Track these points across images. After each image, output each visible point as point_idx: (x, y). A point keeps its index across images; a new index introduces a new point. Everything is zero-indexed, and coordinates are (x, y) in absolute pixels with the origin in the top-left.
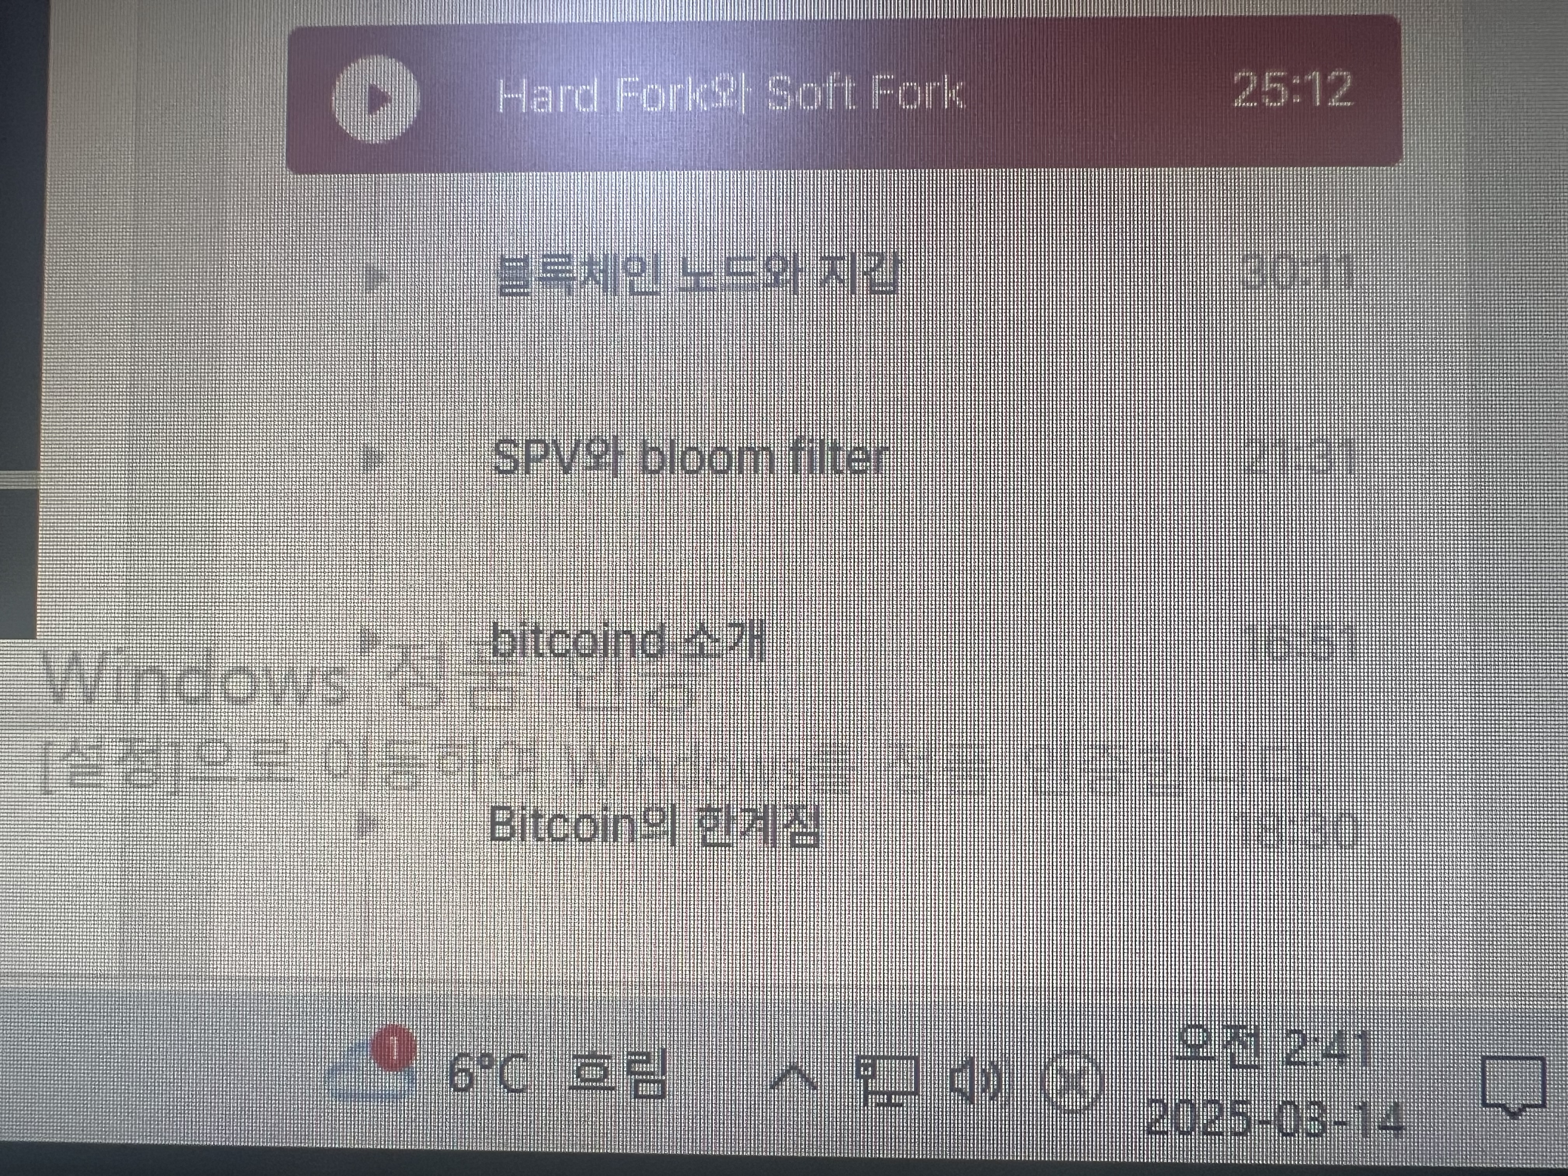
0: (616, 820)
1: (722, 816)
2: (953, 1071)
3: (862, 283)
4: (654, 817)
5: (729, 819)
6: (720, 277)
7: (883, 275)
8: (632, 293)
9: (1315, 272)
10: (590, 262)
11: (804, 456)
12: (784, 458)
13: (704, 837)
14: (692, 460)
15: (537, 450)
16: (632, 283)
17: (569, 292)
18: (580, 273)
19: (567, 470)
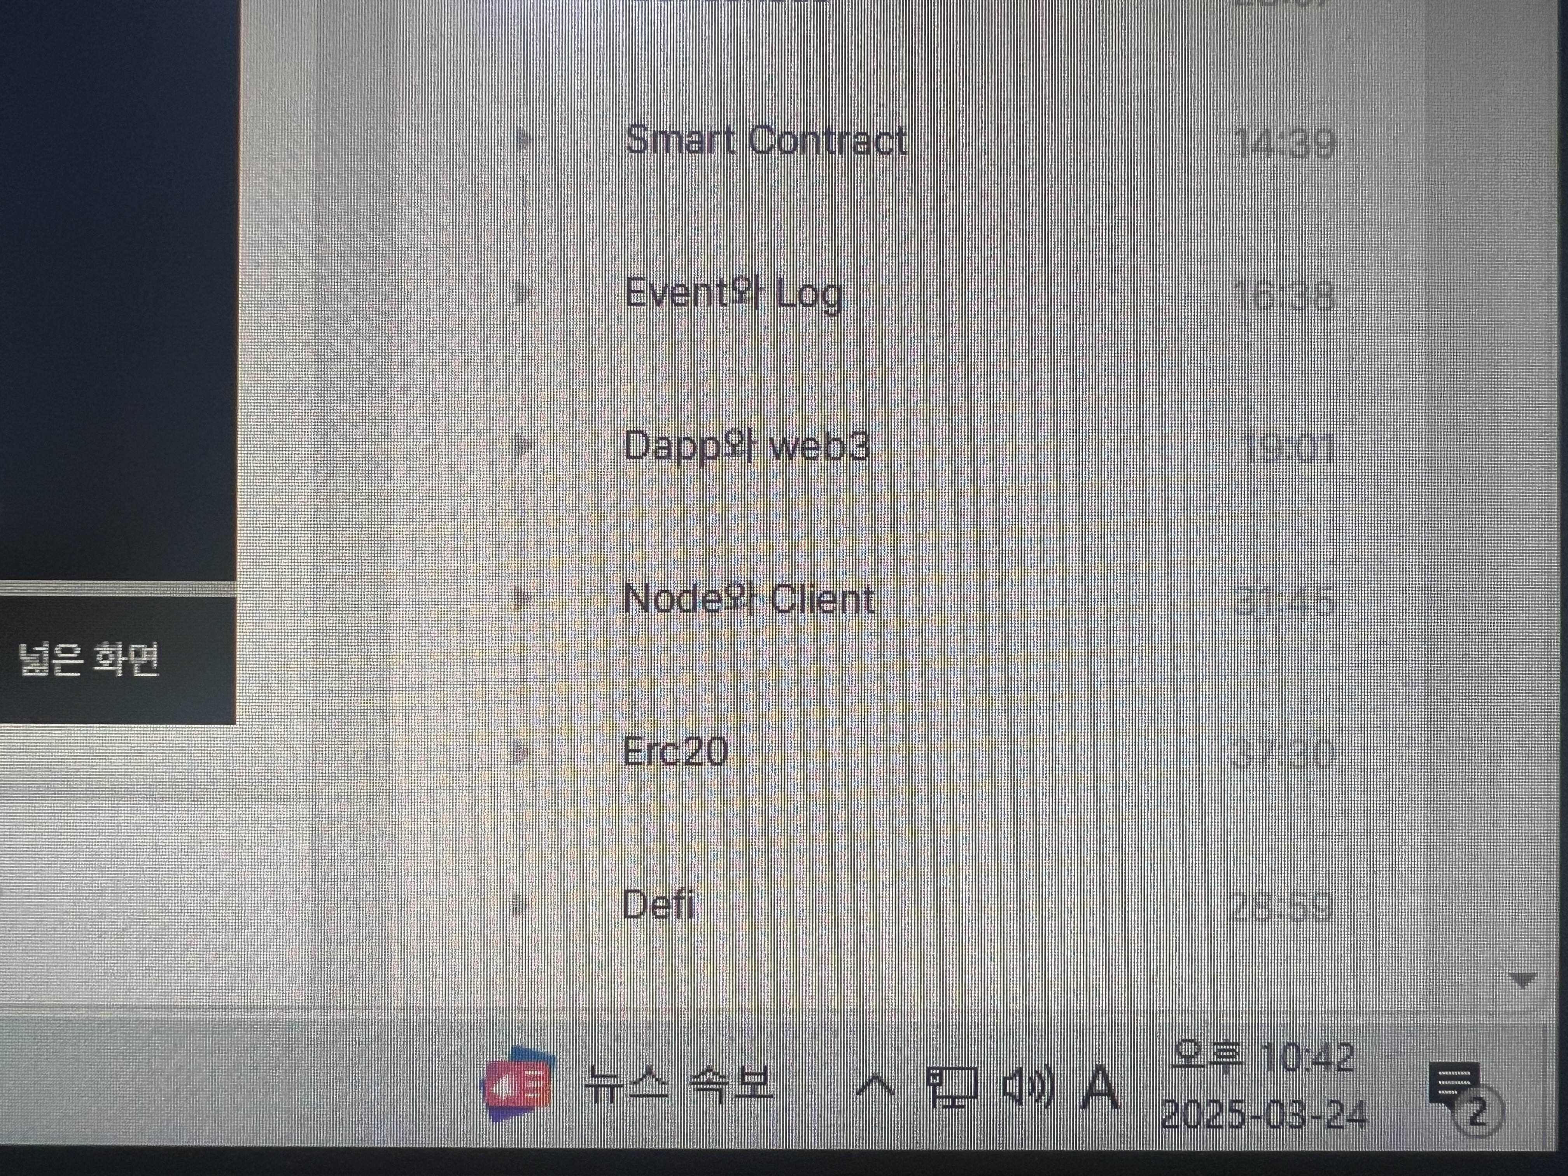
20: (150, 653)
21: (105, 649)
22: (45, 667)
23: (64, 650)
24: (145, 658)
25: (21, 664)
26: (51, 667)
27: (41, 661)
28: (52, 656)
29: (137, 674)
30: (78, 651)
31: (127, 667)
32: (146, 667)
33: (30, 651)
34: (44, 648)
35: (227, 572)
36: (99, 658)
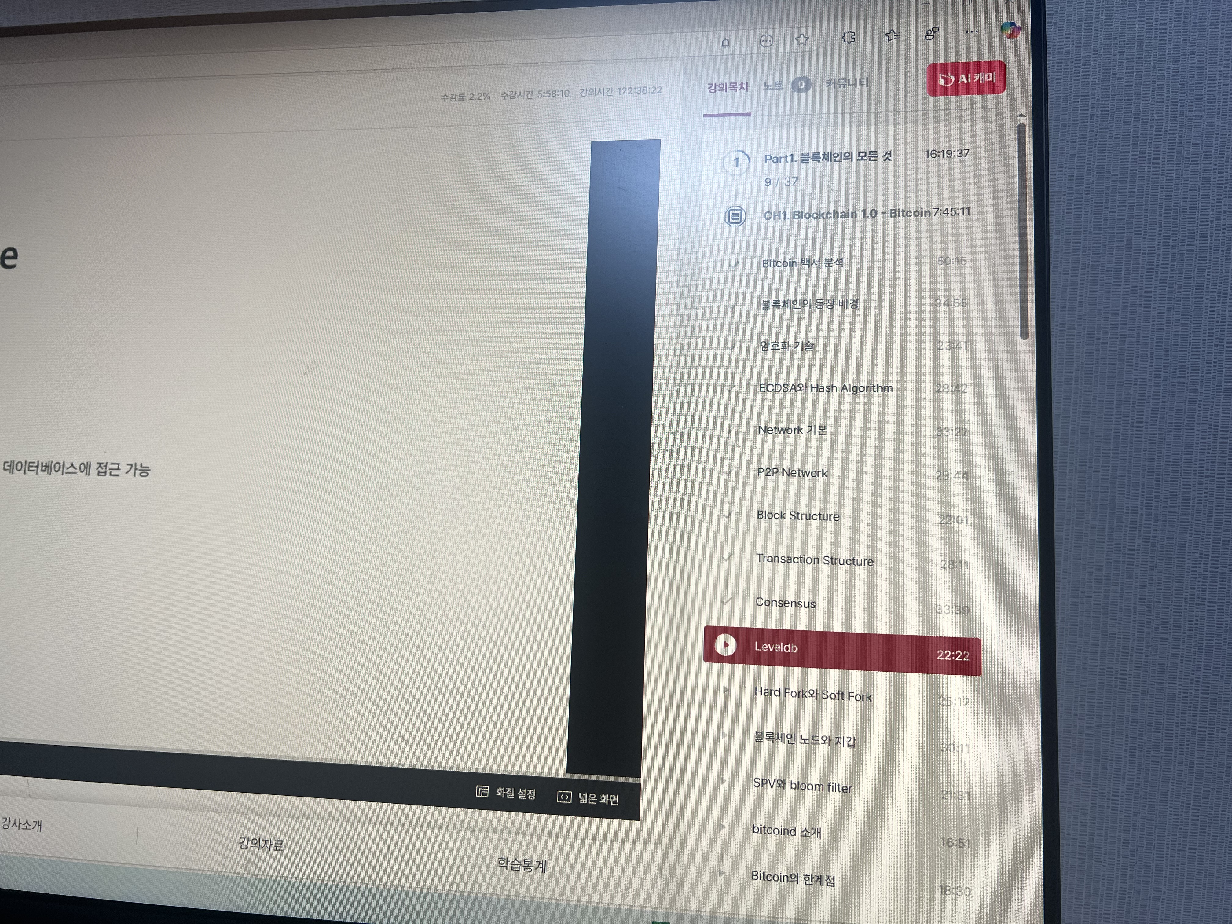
0: (783, 876)
1: (810, 877)
3: (846, 744)
4: (793, 876)
5: (812, 878)
6: (810, 741)
7: (851, 743)
8: (788, 743)
9: (960, 749)
10: (778, 735)
11: (831, 787)
12: (826, 787)
13: (805, 882)
14: (803, 786)
15: (765, 781)
16: (788, 741)
17: (773, 742)
18: (776, 737)
19: (772, 787)
20: (616, 798)
21: (603, 796)
22: (586, 800)
23: (591, 796)
24: (614, 800)
25: (579, 799)
26: (588, 801)
27: (585, 798)
28: (588, 797)
29: (612, 804)
30: (595, 796)
31: (609, 802)
32: (615, 802)
33: (582, 795)
34: (586, 795)
35: (639, 776)
36: (601, 799)
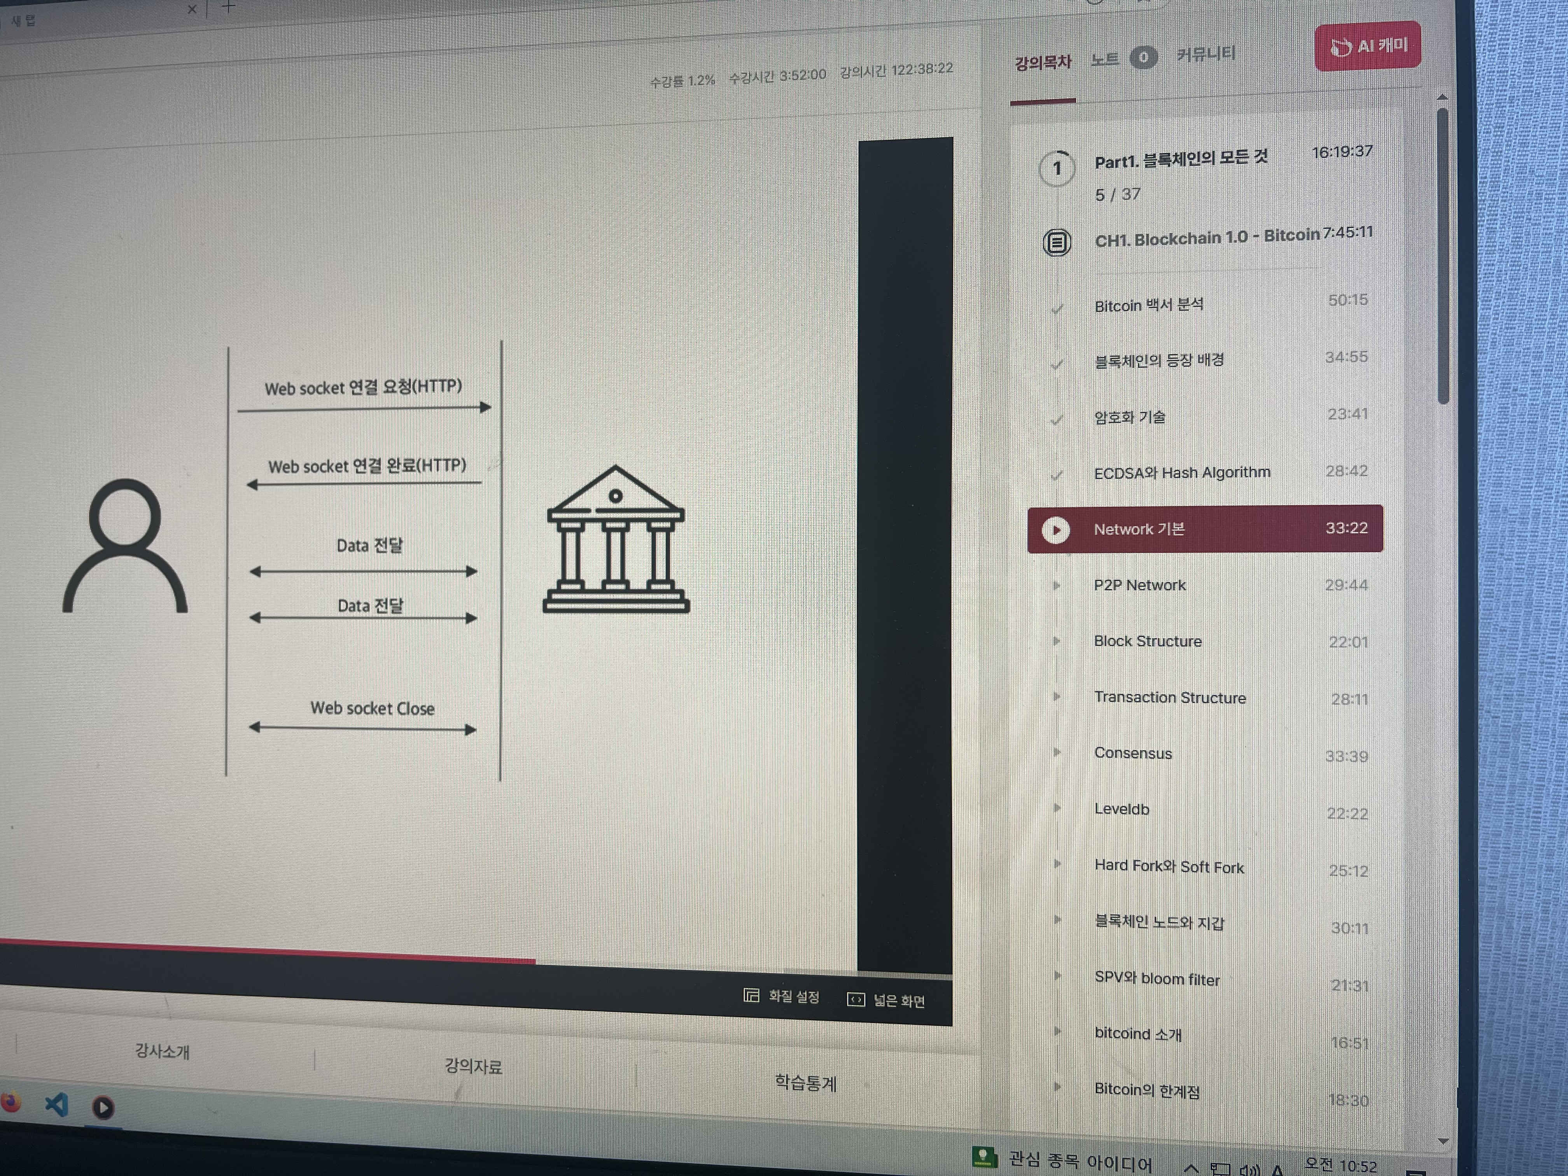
0: (1135, 1088)
1: (1168, 1089)
2: (1241, 1169)
3: (1212, 927)
4: (1147, 1088)
5: (1171, 1090)
6: (1167, 924)
7: (1219, 925)
8: (1139, 927)
9: (1356, 929)
10: (1126, 918)
11: (1193, 980)
12: (1187, 980)
13: (1163, 1095)
14: (1158, 980)
15: (1109, 975)
16: (1139, 924)
17: (1119, 926)
18: (1123, 920)
19: (1119, 981)
21: (905, 998)
23: (890, 998)
24: (920, 1001)
25: (875, 1002)
26: (886, 1003)
27: (882, 1001)
29: (917, 1007)
30: (895, 998)
31: (913, 1004)
32: (921, 1005)
33: (878, 997)
34: (883, 996)
35: (950, 971)
36: (903, 1001)
